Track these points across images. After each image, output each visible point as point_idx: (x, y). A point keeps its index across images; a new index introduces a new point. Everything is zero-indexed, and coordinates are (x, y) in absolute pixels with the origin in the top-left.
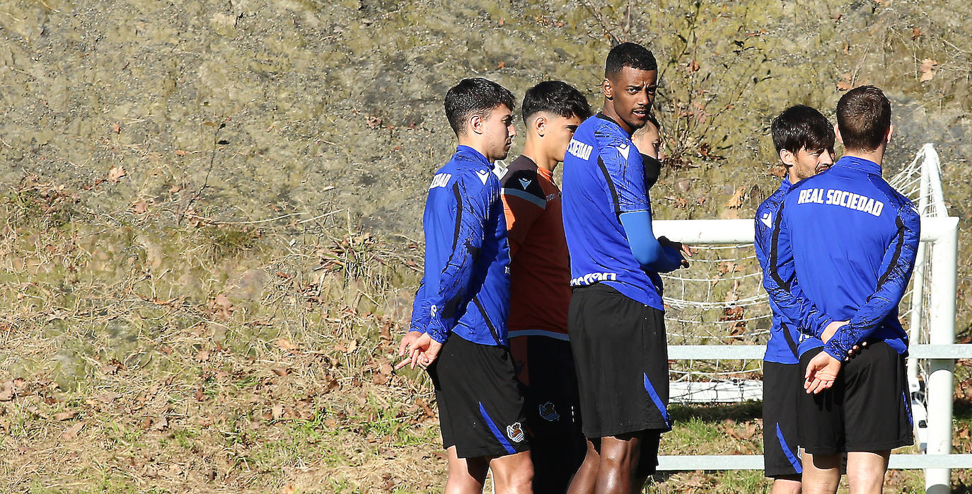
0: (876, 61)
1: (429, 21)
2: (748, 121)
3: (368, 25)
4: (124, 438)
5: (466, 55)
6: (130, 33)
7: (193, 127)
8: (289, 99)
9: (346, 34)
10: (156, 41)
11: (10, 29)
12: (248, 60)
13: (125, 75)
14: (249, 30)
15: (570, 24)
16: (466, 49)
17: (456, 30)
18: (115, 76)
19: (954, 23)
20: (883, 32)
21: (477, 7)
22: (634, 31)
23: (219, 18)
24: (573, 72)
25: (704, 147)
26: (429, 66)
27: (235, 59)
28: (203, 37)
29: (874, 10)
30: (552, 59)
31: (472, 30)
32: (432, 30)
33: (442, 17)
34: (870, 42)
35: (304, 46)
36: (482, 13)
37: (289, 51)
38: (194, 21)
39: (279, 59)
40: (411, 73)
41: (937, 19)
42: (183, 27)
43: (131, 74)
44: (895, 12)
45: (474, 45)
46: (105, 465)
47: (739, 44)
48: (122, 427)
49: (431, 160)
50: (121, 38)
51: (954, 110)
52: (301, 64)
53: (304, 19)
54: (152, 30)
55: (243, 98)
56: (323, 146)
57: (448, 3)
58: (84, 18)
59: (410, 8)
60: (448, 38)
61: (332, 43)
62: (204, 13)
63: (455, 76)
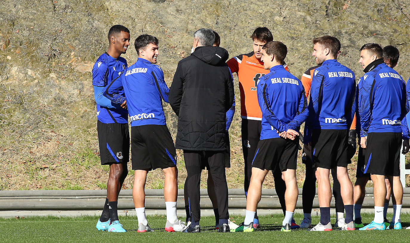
1: (349, 19)
3: (329, 20)
5: (363, 31)
6: (247, 23)
8: (301, 46)
9: (321, 24)
11: (205, 22)
12: (287, 33)
14: (288, 22)
15: (399, 20)
16: (362, 29)
17: (359, 22)
18: (241, 38)
21: (366, 14)
23: (277, 18)
24: (399, 37)
26: (350, 35)
27: (283, 32)
28: (272, 25)
30: (392, 32)
31: (364, 22)
32: (351, 22)
33: (354, 18)
35: (306, 28)
36: (368, 16)
37: (301, 29)
38: (268, 19)
39: (298, 32)
40: (343, 37)
42: (265, 21)
43: (247, 37)
45: (365, 27)
46: (238, 172)
50: (243, 25)
52: (305, 34)
53: (306, 19)
56: (313, 62)
57: (356, 13)
58: (231, 18)
59: (343, 15)
60: (356, 25)
61: (316, 27)
62: (272, 16)
63: (358, 38)
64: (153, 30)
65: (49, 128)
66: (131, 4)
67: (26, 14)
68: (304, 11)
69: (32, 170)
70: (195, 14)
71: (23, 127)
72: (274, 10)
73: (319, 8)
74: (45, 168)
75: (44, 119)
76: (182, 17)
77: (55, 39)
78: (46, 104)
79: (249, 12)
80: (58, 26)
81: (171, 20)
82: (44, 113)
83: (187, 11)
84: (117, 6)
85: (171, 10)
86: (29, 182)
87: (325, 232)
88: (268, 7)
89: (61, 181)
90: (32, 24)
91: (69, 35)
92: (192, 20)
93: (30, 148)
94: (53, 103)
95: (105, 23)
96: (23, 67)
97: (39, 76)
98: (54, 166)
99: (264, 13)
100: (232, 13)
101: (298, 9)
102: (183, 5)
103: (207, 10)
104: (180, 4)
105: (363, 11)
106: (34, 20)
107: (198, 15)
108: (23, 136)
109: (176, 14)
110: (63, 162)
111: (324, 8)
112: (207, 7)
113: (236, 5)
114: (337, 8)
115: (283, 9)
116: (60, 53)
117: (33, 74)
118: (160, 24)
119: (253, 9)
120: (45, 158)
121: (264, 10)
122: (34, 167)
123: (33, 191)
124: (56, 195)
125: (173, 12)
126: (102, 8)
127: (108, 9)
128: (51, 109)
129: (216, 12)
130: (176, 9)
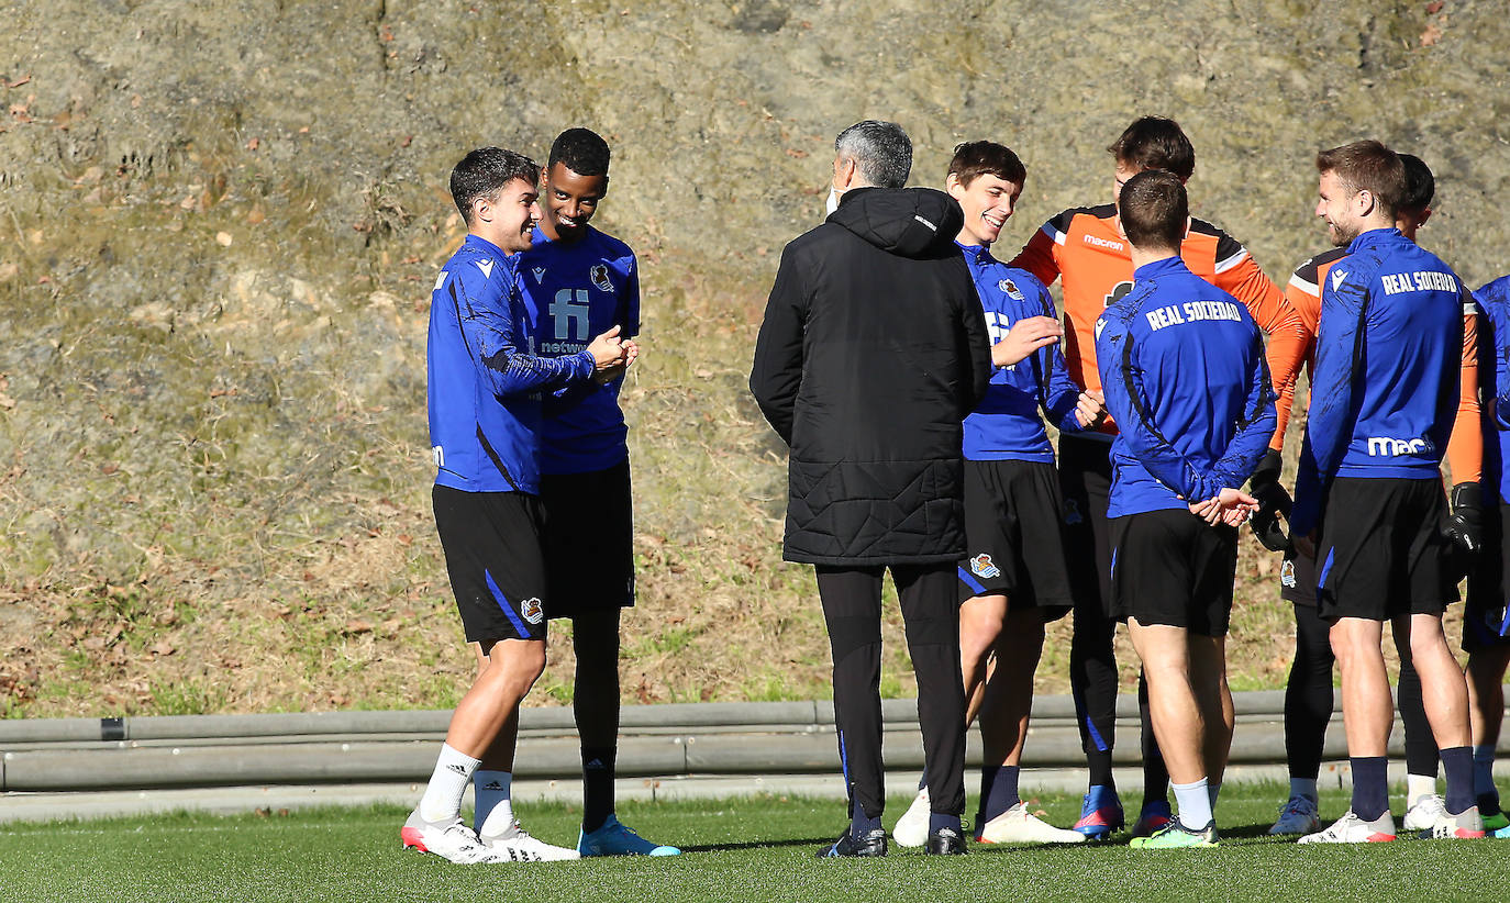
1: (1445, 80)
3: (1370, 86)
5: (1493, 122)
6: (1075, 102)
8: (1273, 180)
9: (1344, 98)
10: (1108, 111)
11: (927, 99)
12: (1222, 132)
13: (1069, 153)
14: (1223, 95)
16: (1492, 114)
17: (1480, 91)
18: (1057, 154)
23: (1184, 81)
26: (1447, 136)
27: (1205, 130)
28: (1165, 105)
31: (1499, 90)
32: (1450, 92)
33: (1463, 75)
35: (1290, 113)
37: (1272, 122)
38: (1153, 85)
39: (1261, 131)
40: (1424, 145)
42: (1140, 93)
43: (1076, 152)
45: (1503, 109)
49: (1451, 252)
50: (1063, 108)
52: (1287, 135)
53: (1289, 81)
55: (1215, 179)
56: (1316, 237)
57: (1469, 57)
58: (1018, 84)
59: (1421, 64)
60: (1470, 101)
61: (1325, 109)
62: (1166, 74)
63: (1478, 147)
64: (740, 132)
65: (373, 487)
66: (658, 38)
67: (283, 82)
68: (1280, 56)
69: (314, 640)
70: (889, 72)
71: (279, 486)
72: (1174, 53)
73: (1334, 43)
74: (360, 632)
75: (351, 456)
76: (843, 82)
77: (389, 170)
78: (359, 402)
79: (1082, 62)
80: (399, 121)
81: (805, 96)
82: (351, 433)
83: (861, 59)
84: (609, 49)
85: (803, 57)
86: (304, 682)
87: (1369, 847)
88: (1152, 43)
89: (419, 676)
90: (305, 117)
91: (439, 154)
92: (879, 92)
93: (304, 562)
94: (386, 398)
95: (566, 108)
96: (276, 273)
97: (333, 303)
98: (393, 625)
99: (1136, 62)
100: (1024, 67)
101: (1261, 47)
102: (845, 41)
103: (931, 56)
104: (836, 38)
105: (1494, 51)
106: (313, 102)
107: (899, 76)
108: (279, 520)
109: (821, 72)
110: (425, 610)
111: (1353, 40)
112: (931, 45)
113: (1037, 38)
114: (1399, 40)
115: (1204, 48)
116: (406, 218)
117: (312, 298)
118: (764, 110)
119: (1098, 49)
120: (357, 597)
121: (1136, 51)
122: (321, 629)
123: (319, 715)
124: (402, 726)
125: (809, 64)
126: (555, 55)
127: (575, 60)
128: (378, 421)
129: (963, 62)
130: (819, 54)
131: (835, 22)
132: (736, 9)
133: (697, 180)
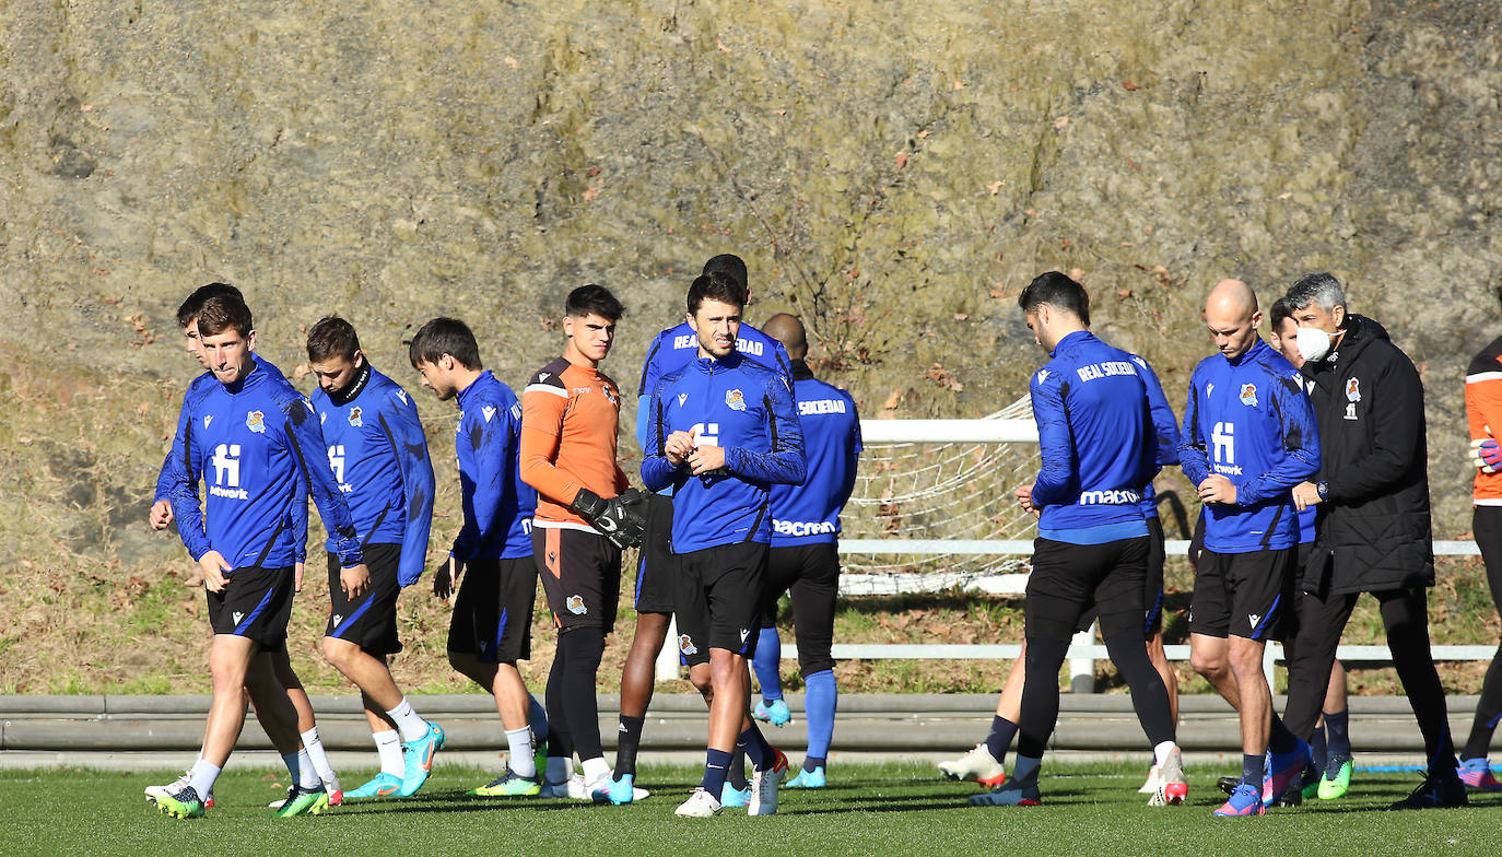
0: (1028, 270)
1: (601, 228)
2: (904, 326)
3: (543, 231)
4: (307, 623)
5: (637, 261)
6: (316, 237)
7: (376, 327)
8: (467, 302)
9: (523, 240)
10: (341, 245)
11: (202, 232)
12: (429, 264)
13: (311, 277)
14: (430, 235)
15: (736, 233)
16: (636, 255)
17: (627, 237)
18: (301, 277)
19: (1102, 234)
20: (1034, 242)
21: (647, 216)
22: (797, 239)
23: (401, 224)
25: (863, 351)
27: (416, 264)
28: (385, 242)
29: (1025, 221)
31: (642, 237)
32: (604, 237)
33: (615, 225)
34: (1021, 251)
35: (481, 251)
36: (652, 220)
37: (467, 257)
38: (377, 226)
39: (459, 263)
41: (1085, 231)
42: (367, 232)
43: (316, 276)
44: (1046, 223)
45: (645, 252)
47: (902, 253)
48: (305, 612)
50: (307, 242)
51: (1100, 317)
52: (479, 268)
53: (482, 226)
54: (337, 235)
56: (499, 346)
57: (620, 211)
58: (273, 223)
59: (583, 215)
60: (620, 244)
61: (509, 248)
62: (387, 218)
64: (57, 254)
68: (475, 206)
70: (173, 210)
72: (393, 202)
73: (516, 198)
76: (138, 217)
79: (323, 207)
81: (108, 227)
83: (152, 200)
85: (107, 197)
88: (377, 194)
92: (165, 226)
99: (364, 208)
100: (277, 209)
101: (460, 199)
102: (140, 185)
103: (205, 199)
104: (133, 183)
105: (639, 207)
107: (181, 214)
109: (120, 209)
111: (531, 195)
112: (206, 191)
113: (288, 187)
114: (566, 196)
115: (416, 199)
118: (76, 237)
119: (335, 198)
121: (364, 200)
125: (111, 203)
129: (231, 204)
130: (119, 195)
131: (133, 171)
132: (56, 159)
133: (23, 291)
